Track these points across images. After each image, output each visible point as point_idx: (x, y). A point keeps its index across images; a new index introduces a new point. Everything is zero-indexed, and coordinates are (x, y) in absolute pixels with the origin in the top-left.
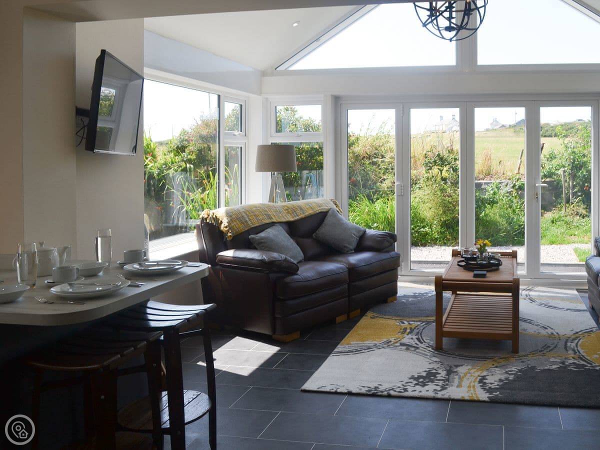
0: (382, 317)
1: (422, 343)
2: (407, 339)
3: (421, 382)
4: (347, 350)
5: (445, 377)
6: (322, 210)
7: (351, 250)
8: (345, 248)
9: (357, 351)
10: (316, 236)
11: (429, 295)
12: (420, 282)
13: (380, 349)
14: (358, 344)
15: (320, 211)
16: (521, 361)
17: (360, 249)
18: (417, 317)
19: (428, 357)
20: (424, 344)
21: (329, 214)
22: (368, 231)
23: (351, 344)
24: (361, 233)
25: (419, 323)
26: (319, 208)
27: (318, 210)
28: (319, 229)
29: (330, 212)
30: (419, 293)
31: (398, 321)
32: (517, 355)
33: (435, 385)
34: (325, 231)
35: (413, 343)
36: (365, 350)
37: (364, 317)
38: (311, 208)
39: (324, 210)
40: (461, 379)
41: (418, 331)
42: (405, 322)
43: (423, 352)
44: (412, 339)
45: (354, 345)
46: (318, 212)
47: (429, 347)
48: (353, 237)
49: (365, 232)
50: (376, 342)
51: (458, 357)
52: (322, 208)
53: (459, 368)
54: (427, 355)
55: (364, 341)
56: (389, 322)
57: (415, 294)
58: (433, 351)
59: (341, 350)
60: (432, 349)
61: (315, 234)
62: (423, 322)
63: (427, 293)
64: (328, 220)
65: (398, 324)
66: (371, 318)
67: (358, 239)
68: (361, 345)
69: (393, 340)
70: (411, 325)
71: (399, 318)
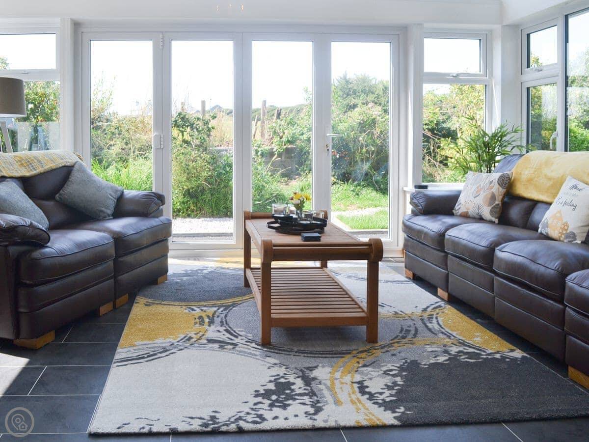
0: (160, 304)
1: (237, 337)
2: (212, 332)
3: (277, 401)
4: (134, 355)
5: (305, 389)
6: (66, 164)
7: (109, 216)
8: (101, 214)
9: (151, 356)
10: (60, 198)
11: (205, 272)
12: (186, 257)
13: (181, 350)
14: (146, 344)
15: (63, 164)
16: (390, 354)
17: (118, 214)
18: (206, 300)
19: (257, 357)
20: (239, 337)
21: (75, 169)
22: (126, 192)
23: (135, 345)
24: (119, 194)
25: (215, 309)
26: (62, 161)
27: (60, 163)
28: (64, 188)
29: (75, 166)
30: (191, 270)
31: (184, 307)
32: (376, 345)
33: (301, 403)
34: (72, 190)
35: (224, 337)
36: (160, 353)
37: (135, 305)
38: (52, 160)
39: (69, 164)
40: (331, 389)
41: (219, 319)
42: (195, 308)
43: (246, 350)
44: (219, 331)
45: (141, 347)
46: (61, 166)
47: (251, 343)
48: (110, 198)
49: (122, 193)
50: (171, 340)
51: (302, 355)
52: (65, 160)
53: (314, 372)
54: (256, 355)
55: (154, 339)
56: (172, 309)
57: (186, 271)
58: (259, 347)
59: (124, 356)
60: (258, 345)
61: (58, 195)
62: (219, 307)
63: (202, 270)
64: (75, 176)
65: (187, 311)
66: (146, 305)
67: (116, 201)
68: (152, 346)
69: (193, 336)
70: (205, 311)
71: (183, 304)
